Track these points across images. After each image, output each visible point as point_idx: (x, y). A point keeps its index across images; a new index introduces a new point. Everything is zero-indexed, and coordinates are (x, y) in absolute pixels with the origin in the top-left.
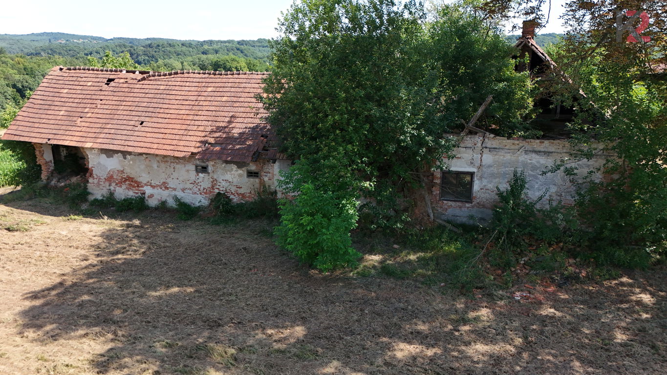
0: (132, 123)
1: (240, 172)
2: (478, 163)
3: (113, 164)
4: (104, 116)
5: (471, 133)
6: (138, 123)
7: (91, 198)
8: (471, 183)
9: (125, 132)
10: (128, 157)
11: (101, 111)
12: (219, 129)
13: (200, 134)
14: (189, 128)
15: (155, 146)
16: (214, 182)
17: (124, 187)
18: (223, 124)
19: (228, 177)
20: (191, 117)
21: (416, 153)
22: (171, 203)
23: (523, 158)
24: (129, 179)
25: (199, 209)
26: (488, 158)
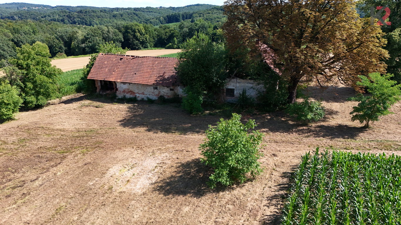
0: (132, 74)
1: (168, 89)
2: (235, 86)
3: (125, 87)
4: (122, 71)
5: (233, 78)
6: (134, 74)
7: (117, 98)
8: (234, 92)
9: (130, 77)
10: (131, 84)
11: (120, 70)
12: (160, 76)
13: (155, 77)
14: (151, 75)
15: (141, 81)
16: (159, 92)
17: (129, 94)
18: (162, 75)
19: (164, 90)
20: (151, 72)
21: (218, 84)
22: (146, 99)
23: (247, 85)
24: (131, 91)
25: (154, 100)
26: (238, 85)
